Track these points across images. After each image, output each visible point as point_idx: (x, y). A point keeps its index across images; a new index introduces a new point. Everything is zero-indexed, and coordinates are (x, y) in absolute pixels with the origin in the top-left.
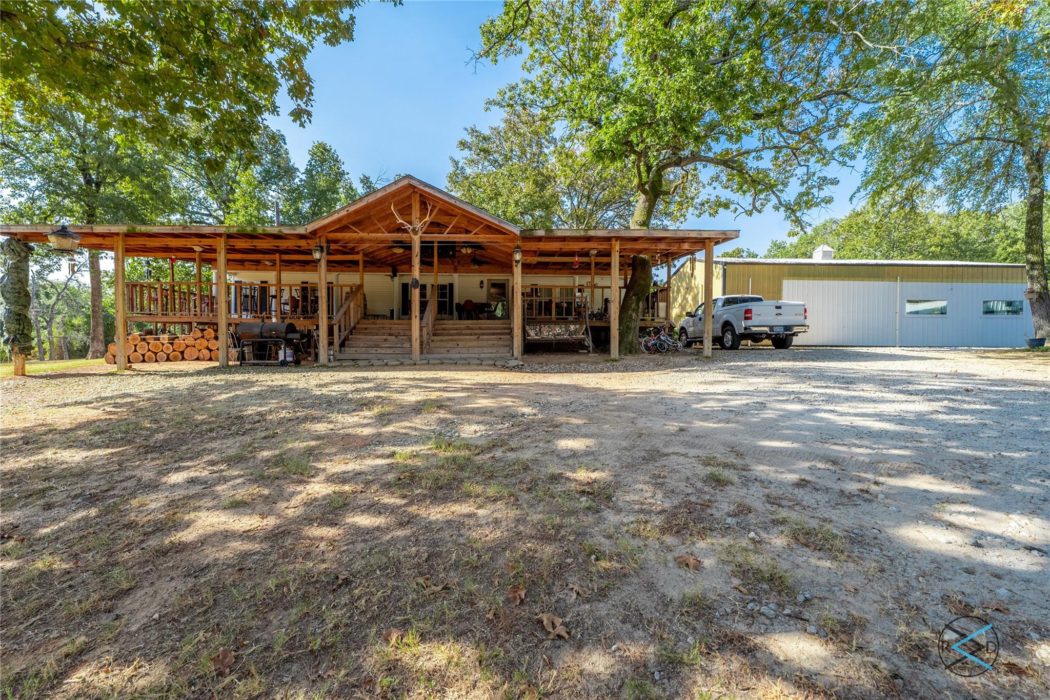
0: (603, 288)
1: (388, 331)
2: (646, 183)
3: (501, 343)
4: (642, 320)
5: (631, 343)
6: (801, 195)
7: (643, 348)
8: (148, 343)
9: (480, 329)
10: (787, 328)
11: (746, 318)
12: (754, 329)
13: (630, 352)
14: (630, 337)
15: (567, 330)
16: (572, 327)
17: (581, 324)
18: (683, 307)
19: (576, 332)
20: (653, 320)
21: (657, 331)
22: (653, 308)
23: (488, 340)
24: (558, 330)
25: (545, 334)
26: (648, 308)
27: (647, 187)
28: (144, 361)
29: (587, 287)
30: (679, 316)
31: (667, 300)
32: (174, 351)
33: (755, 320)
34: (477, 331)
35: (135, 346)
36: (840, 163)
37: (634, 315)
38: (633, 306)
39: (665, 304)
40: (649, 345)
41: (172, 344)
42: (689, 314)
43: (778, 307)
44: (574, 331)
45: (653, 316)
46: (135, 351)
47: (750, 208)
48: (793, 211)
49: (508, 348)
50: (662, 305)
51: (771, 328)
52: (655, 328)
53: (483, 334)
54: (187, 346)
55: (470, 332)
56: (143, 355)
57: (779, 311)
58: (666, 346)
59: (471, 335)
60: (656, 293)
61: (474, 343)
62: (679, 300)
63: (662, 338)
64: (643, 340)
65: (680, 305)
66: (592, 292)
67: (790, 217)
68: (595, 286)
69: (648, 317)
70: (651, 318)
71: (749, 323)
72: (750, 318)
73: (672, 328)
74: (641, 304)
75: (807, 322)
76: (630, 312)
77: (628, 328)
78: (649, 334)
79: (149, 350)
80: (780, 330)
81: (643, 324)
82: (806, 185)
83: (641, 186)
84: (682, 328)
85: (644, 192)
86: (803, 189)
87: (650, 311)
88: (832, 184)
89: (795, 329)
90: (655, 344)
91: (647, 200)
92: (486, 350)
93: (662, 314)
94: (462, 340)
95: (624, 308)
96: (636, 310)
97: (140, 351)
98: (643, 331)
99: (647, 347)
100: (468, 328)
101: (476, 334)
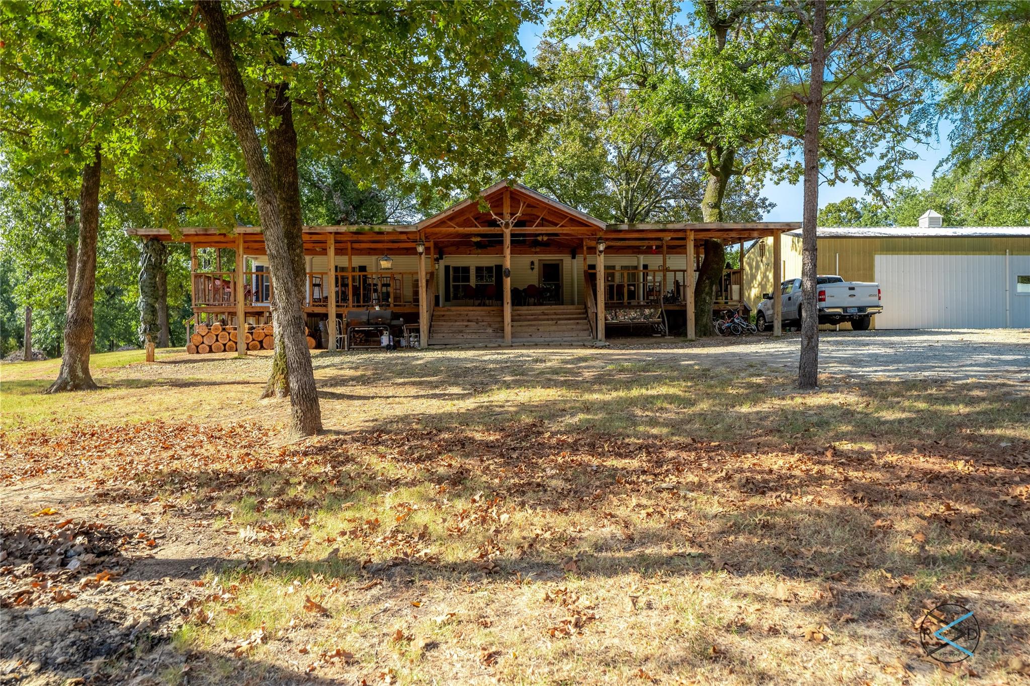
0: (675, 271)
1: (467, 318)
2: (717, 166)
3: (579, 327)
4: (716, 303)
5: (705, 326)
6: (881, 169)
7: (717, 331)
8: (229, 334)
9: (555, 314)
10: (861, 309)
11: (821, 300)
12: (828, 311)
13: (705, 335)
14: (705, 320)
15: (642, 314)
16: (647, 311)
17: (656, 308)
18: (762, 286)
19: (651, 315)
20: (726, 303)
21: (731, 314)
22: (726, 290)
23: (566, 325)
24: (633, 314)
25: (621, 318)
26: (721, 291)
27: (718, 169)
28: (225, 351)
29: (659, 270)
30: (757, 298)
31: (740, 282)
32: (253, 340)
33: (829, 301)
34: (554, 317)
35: (217, 336)
36: (915, 140)
37: (708, 298)
38: (707, 289)
39: (738, 286)
40: (723, 327)
41: (252, 334)
42: (766, 296)
43: (852, 289)
44: (650, 315)
45: (726, 298)
46: (217, 340)
47: (833, 177)
48: (873, 187)
49: (587, 332)
50: (735, 288)
51: (845, 309)
52: (729, 311)
53: (560, 319)
54: (266, 336)
55: (546, 317)
56: (225, 345)
57: (852, 292)
58: (740, 328)
59: (548, 320)
60: (729, 275)
61: (554, 328)
62: (759, 278)
63: (736, 320)
64: (716, 324)
65: (760, 284)
66: (665, 276)
67: (870, 191)
68: (668, 270)
69: (722, 300)
70: (724, 301)
71: (823, 304)
72: (824, 300)
73: (746, 311)
74: (714, 288)
75: (881, 303)
76: (704, 295)
77: (703, 311)
78: (723, 318)
79: (230, 340)
80: (854, 311)
81: (716, 307)
82: (886, 159)
83: (712, 169)
84: (760, 312)
85: (715, 173)
86: (883, 163)
87: (724, 294)
88: (911, 158)
89: (870, 310)
90: (729, 327)
91: (718, 181)
92: (566, 334)
93: (736, 297)
94: (541, 325)
95: (698, 292)
96: (709, 294)
97: (221, 341)
98: (717, 314)
99: (721, 330)
100: (544, 314)
101: (552, 320)
